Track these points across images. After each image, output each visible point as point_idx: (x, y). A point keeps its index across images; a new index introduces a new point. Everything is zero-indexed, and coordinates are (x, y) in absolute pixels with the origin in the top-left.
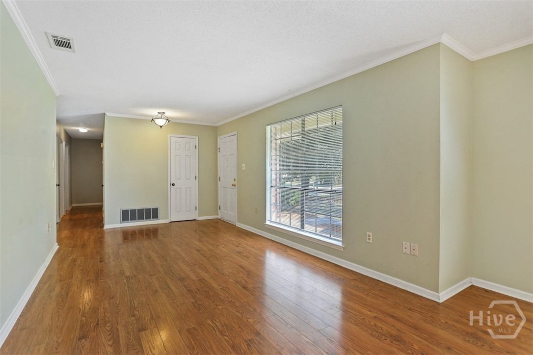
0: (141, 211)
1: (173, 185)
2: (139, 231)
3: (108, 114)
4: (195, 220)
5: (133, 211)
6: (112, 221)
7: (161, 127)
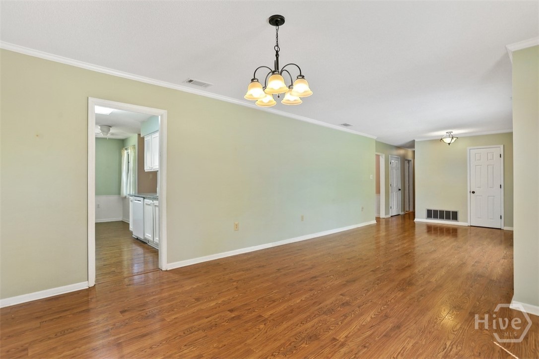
0: (442, 212)
1: (473, 192)
2: (446, 229)
3: (416, 140)
4: (500, 229)
5: (436, 212)
6: (421, 218)
7: (449, 144)
